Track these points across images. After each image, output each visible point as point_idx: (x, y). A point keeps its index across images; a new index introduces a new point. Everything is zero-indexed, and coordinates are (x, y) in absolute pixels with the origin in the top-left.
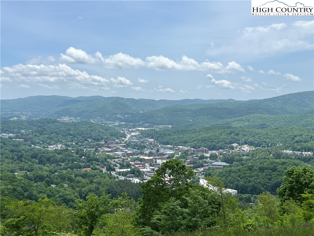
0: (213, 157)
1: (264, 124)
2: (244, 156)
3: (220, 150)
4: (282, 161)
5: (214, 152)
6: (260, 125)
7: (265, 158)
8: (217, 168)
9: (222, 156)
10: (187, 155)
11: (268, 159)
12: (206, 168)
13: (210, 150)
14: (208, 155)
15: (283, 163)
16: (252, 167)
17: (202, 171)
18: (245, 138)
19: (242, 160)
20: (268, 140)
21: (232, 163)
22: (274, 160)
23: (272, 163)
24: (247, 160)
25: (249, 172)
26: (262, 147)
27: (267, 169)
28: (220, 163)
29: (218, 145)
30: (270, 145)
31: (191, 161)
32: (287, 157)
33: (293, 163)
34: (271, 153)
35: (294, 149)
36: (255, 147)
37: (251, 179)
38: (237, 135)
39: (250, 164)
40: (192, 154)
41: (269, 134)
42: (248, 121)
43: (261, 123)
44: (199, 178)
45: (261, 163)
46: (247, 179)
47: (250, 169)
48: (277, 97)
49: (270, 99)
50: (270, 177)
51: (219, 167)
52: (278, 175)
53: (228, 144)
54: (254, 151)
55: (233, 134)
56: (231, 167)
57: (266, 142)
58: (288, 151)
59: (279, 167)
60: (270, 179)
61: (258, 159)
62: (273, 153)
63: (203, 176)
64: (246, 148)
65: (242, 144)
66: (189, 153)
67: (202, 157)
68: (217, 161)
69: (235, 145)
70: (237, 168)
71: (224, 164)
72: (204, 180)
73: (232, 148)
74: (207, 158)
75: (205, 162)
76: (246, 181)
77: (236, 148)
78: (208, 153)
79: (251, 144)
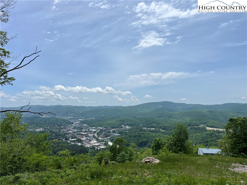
0: (114, 132)
1: (134, 117)
2: (127, 131)
3: (117, 129)
4: (143, 132)
5: (114, 129)
6: (133, 117)
7: (136, 131)
8: (116, 137)
9: (118, 131)
10: (102, 131)
11: (137, 132)
12: (111, 137)
13: (112, 129)
14: (112, 131)
15: (143, 133)
16: (131, 135)
17: (109, 138)
18: (127, 123)
19: (126, 133)
20: (136, 123)
21: (122, 134)
22: (139, 132)
23: (139, 134)
24: (128, 132)
25: (129, 138)
26: (134, 126)
27: (137, 136)
28: (117, 134)
29: (116, 126)
30: (137, 125)
31: (104, 134)
32: (145, 131)
33: (147, 133)
34: (138, 129)
35: (147, 127)
36: (131, 126)
37: (130, 141)
38: (124, 121)
39: (130, 134)
40: (104, 131)
41: (137, 121)
42: (128, 115)
43: (133, 116)
44: (108, 142)
45: (134, 134)
46: (129, 141)
47: (130, 137)
48: (139, 105)
49: (136, 106)
50: (138, 140)
51: (116, 136)
52: (141, 139)
53: (120, 125)
54: (131, 128)
55: (122, 121)
56: (122, 136)
57: (135, 124)
58: (145, 128)
59: (142, 135)
60: (138, 141)
61: (133, 132)
62: (139, 129)
63: (110, 141)
64: (128, 127)
65: (126, 126)
66: (103, 130)
67: (109, 132)
68: (116, 134)
69: (123, 126)
70: (124, 136)
71: (119, 135)
72: (111, 142)
73: (122, 127)
74: (111, 132)
75: (110, 134)
76: (128, 142)
77: (123, 127)
78: (111, 130)
79: (129, 125)
